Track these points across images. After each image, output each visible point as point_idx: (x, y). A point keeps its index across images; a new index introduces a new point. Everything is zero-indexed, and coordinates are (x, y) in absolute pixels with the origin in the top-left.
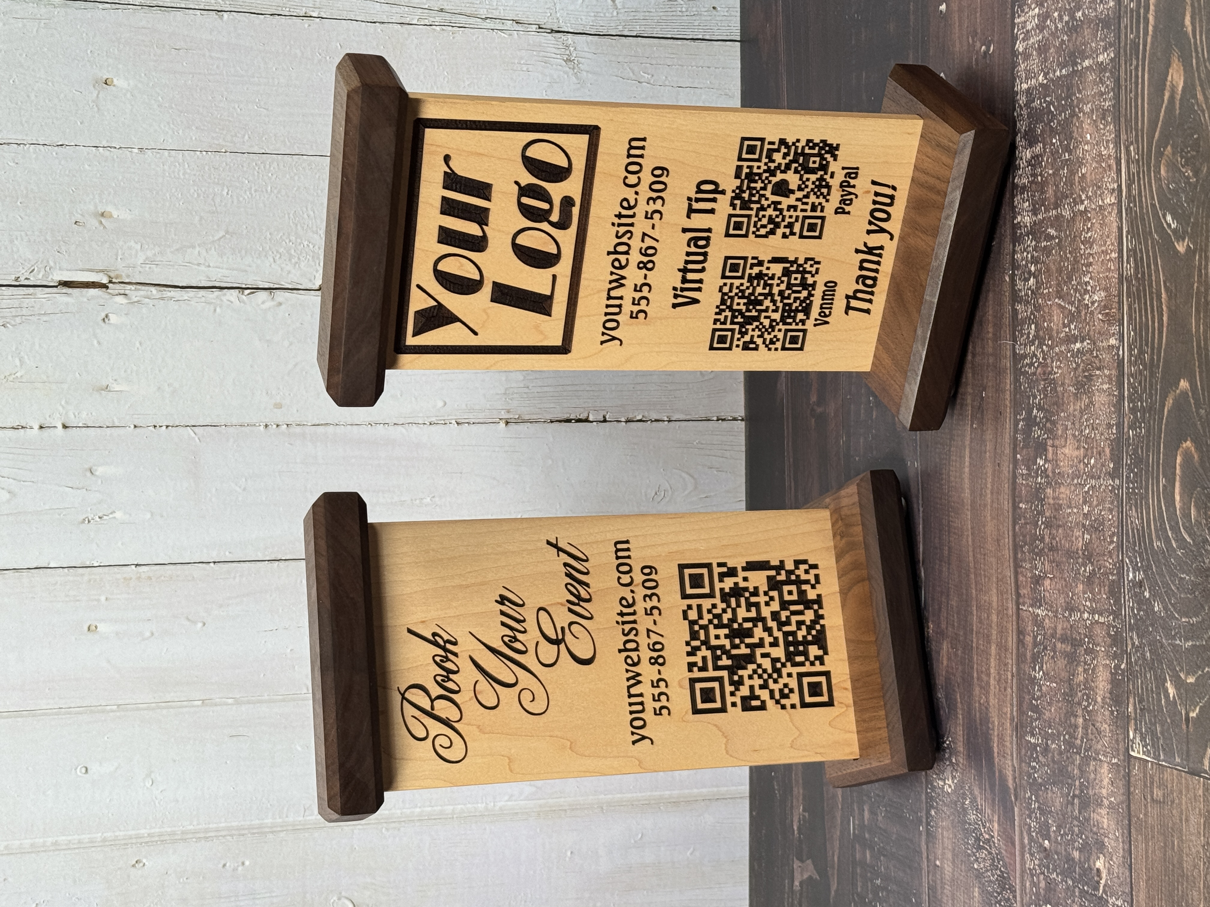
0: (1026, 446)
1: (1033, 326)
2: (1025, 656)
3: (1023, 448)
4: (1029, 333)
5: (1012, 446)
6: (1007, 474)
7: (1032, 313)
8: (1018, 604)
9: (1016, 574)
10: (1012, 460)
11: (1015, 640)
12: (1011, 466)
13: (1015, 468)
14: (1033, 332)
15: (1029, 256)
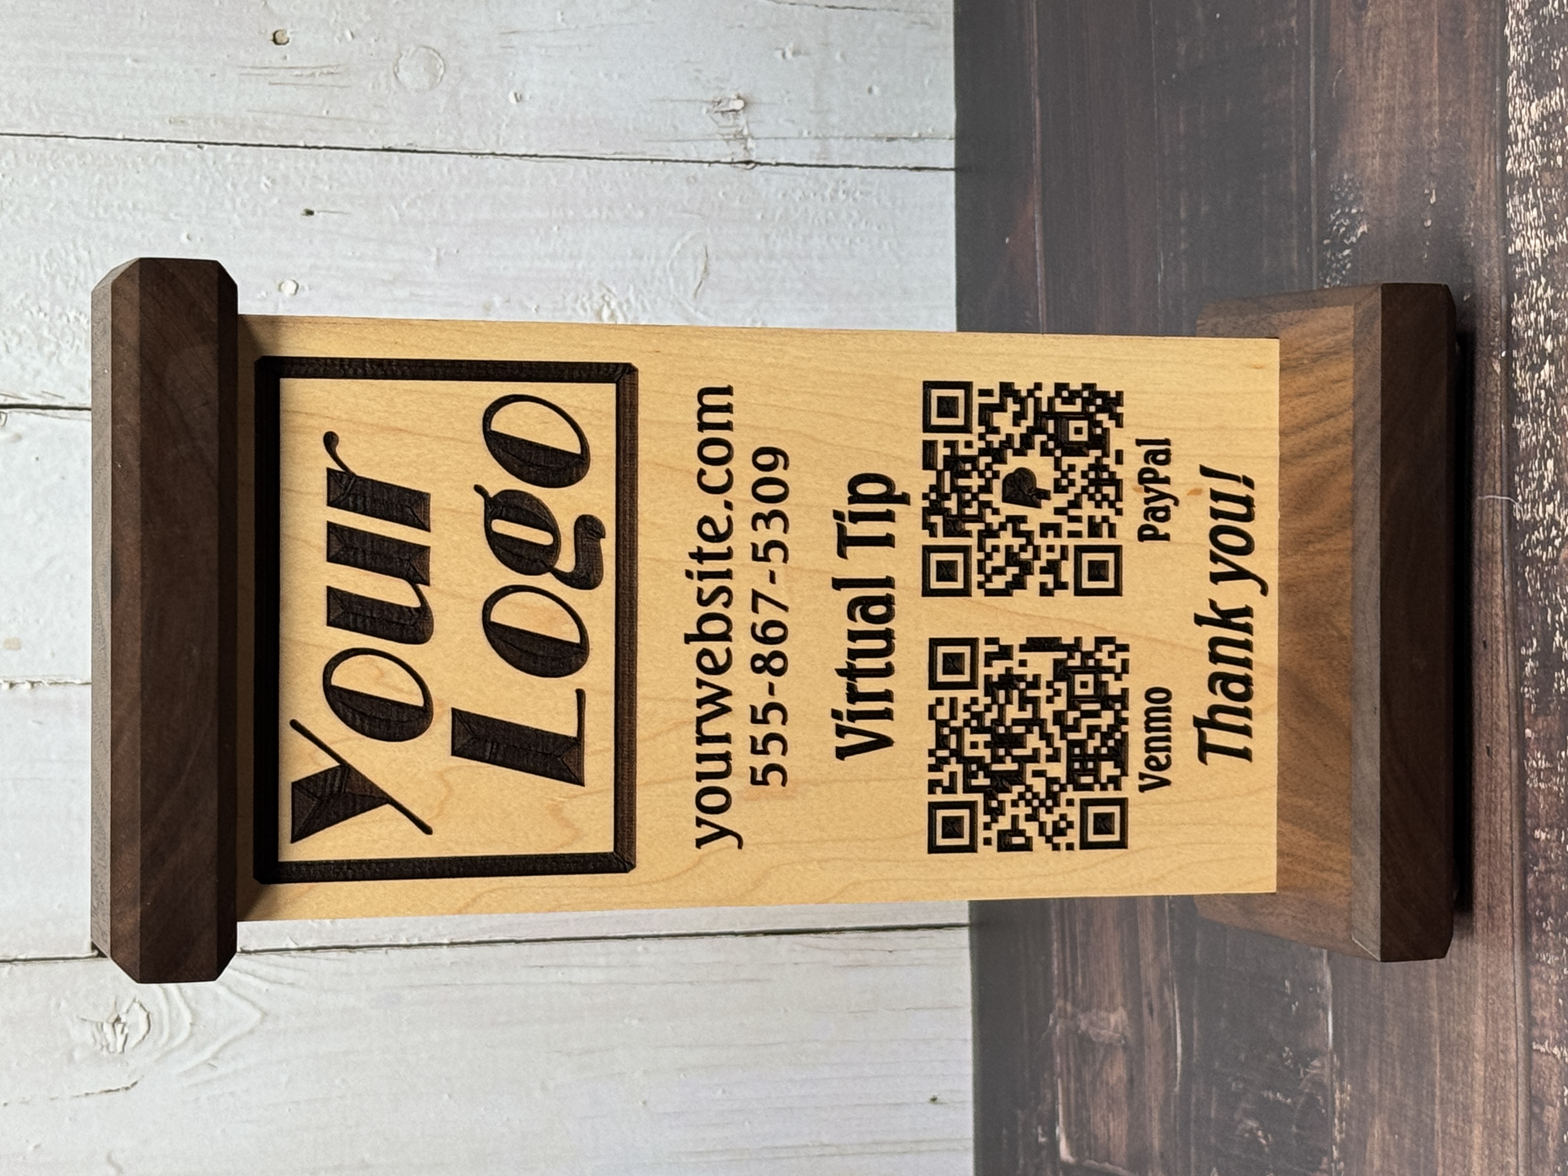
0: (1543, 710)
1: (1550, 463)
2: (1544, 1149)
3: (1536, 716)
4: (1542, 478)
5: (1513, 712)
6: (1506, 771)
7: (1547, 436)
8: (1529, 1040)
9: (1527, 976)
10: (1514, 741)
11: (1522, 1116)
12: (1514, 753)
13: (1522, 756)
14: (1549, 475)
15: (1541, 319)
